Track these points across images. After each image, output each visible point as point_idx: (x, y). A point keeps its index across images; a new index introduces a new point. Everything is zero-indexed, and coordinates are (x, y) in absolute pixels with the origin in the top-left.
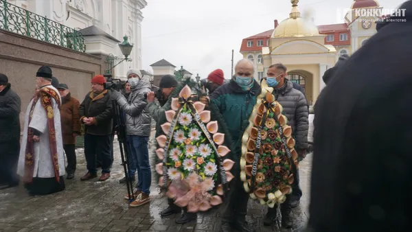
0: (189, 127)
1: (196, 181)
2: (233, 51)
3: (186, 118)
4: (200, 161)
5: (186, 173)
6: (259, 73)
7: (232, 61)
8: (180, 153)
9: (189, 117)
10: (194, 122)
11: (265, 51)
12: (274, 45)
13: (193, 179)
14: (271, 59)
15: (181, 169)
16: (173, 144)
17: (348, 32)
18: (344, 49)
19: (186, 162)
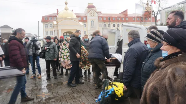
0: (65, 49)
1: (67, 61)
2: (39, 22)
3: (64, 47)
4: (67, 56)
5: (65, 59)
6: (51, 32)
7: (38, 26)
8: (63, 55)
9: (65, 47)
10: (66, 48)
11: (55, 23)
12: (58, 20)
13: (66, 60)
14: (58, 26)
15: (63, 58)
16: (62, 53)
17: (86, 17)
18: (85, 23)
19: (65, 56)
